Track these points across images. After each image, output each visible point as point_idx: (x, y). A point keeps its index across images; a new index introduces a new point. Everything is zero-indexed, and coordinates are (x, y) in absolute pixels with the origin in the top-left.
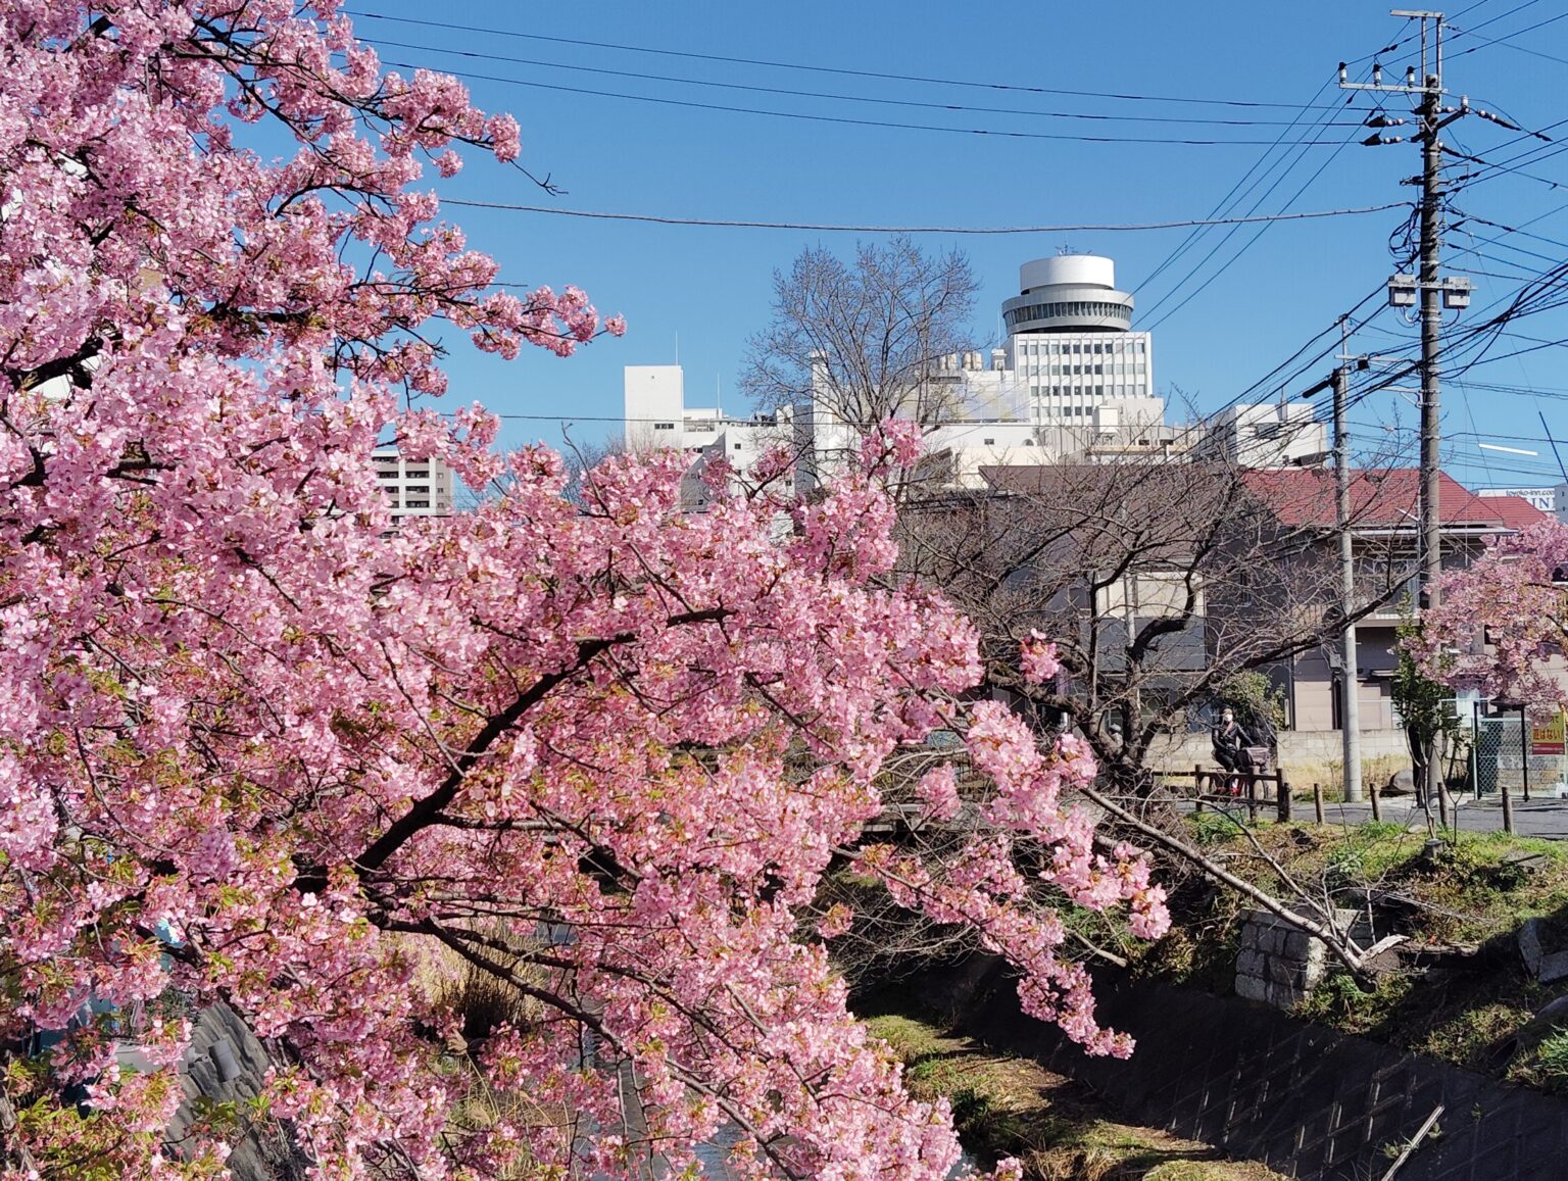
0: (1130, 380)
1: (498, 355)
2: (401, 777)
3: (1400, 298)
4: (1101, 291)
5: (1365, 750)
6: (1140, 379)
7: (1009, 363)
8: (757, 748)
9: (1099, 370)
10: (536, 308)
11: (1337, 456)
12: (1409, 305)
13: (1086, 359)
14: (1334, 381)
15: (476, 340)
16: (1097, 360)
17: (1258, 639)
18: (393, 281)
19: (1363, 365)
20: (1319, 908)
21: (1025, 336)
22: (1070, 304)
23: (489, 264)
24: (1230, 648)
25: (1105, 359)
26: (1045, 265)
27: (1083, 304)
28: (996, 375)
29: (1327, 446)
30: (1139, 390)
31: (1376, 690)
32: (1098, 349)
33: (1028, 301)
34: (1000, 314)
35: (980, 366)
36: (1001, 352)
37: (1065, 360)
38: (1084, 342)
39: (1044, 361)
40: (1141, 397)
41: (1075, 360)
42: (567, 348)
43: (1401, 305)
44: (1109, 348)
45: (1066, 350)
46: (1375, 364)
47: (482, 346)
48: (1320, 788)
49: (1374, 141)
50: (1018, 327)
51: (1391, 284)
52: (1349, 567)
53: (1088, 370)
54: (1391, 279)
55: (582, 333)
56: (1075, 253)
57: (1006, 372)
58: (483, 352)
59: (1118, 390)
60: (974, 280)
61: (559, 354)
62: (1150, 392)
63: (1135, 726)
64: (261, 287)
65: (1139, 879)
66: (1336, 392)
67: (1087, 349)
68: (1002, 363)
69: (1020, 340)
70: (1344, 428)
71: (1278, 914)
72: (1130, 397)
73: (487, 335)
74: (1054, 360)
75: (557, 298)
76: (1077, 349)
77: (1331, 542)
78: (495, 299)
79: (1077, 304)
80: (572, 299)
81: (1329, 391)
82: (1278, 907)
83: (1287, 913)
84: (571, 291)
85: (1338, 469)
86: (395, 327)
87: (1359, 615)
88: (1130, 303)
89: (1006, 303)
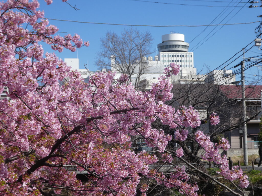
0: (188, 64)
1: (57, 51)
2: (46, 151)
3: (258, 44)
4: (181, 42)
5: (249, 153)
6: (191, 64)
7: (159, 59)
8: (123, 146)
9: (181, 61)
10: (67, 39)
11: (242, 82)
12: (260, 46)
13: (178, 59)
14: (241, 64)
15: (52, 47)
16: (180, 59)
17: (224, 125)
18: (31, 32)
19: (249, 60)
20: (241, 191)
21: (163, 53)
22: (174, 45)
23: (56, 28)
24: (218, 128)
25: (182, 59)
26: (168, 36)
27: (177, 45)
28: (156, 62)
29: (240, 79)
30: (190, 66)
31: (250, 139)
32: (181, 56)
33: (164, 44)
34: (157, 47)
35: (152, 60)
36: (157, 57)
37: (172, 59)
38: (177, 54)
39: (167, 59)
40: (191, 68)
41: (175, 59)
42: (74, 50)
43: (258, 46)
44: (183, 56)
45: (173, 56)
46: (252, 60)
47: (53, 49)
48: (239, 162)
49: (251, 7)
50: (161, 51)
51: (256, 41)
52: (245, 109)
53: (178, 61)
54: (255, 39)
55: (78, 46)
56: (175, 33)
57: (158, 61)
58: (53, 50)
59: (185, 66)
60: (152, 38)
61: (72, 51)
62: (193, 66)
63: (195, 146)
64: (8, 31)
65: (241, 173)
66: (242, 66)
67: (178, 56)
68: (157, 59)
69: (162, 54)
70: (244, 75)
71: (231, 192)
72: (188, 68)
73: (55, 46)
74: (170, 58)
75: (72, 37)
76: (175, 56)
77: (241, 103)
78: (57, 37)
79: (175, 45)
80: (76, 37)
81: (240, 67)
82: (232, 191)
83: (234, 192)
84: (76, 35)
85: (242, 85)
86: (30, 43)
87: (248, 120)
88: (188, 45)
89: (158, 45)
